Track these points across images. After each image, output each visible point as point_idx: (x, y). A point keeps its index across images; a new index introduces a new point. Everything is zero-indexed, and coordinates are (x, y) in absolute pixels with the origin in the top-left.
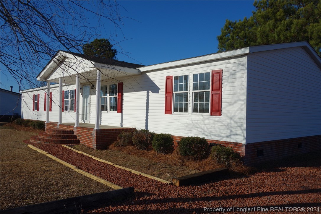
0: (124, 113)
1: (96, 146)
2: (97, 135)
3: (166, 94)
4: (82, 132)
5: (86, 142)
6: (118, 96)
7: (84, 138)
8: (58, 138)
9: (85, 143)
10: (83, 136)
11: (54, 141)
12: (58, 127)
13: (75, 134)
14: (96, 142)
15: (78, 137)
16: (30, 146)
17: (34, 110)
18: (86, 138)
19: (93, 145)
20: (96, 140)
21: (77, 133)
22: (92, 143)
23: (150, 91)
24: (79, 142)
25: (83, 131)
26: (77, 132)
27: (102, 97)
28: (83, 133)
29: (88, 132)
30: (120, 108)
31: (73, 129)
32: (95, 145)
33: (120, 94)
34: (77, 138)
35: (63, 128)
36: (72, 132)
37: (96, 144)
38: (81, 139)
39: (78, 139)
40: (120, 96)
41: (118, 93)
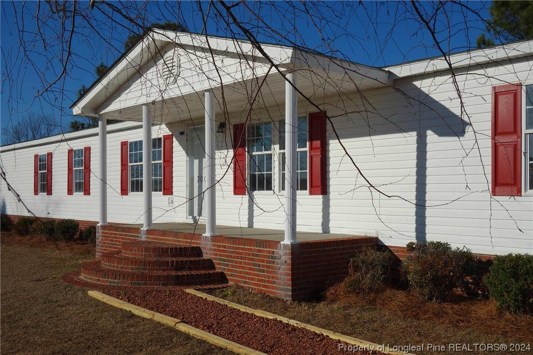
0: (332, 195)
1: (293, 291)
2: (292, 259)
3: (493, 139)
4: (232, 252)
5: (252, 279)
6: (311, 148)
7: (243, 268)
8: (164, 270)
9: (245, 283)
10: (236, 262)
11: (158, 278)
12: (143, 238)
13: (206, 257)
14: (292, 280)
15: (220, 264)
16: (94, 294)
17: (36, 193)
18: (251, 269)
19: (281, 289)
20: (292, 275)
21: (216, 255)
22: (274, 283)
23: (429, 133)
24: (222, 278)
25: (237, 248)
26: (215, 250)
27: (254, 153)
28: (238, 253)
29: (259, 251)
30: (318, 181)
31: (200, 244)
32: (287, 290)
33: (317, 143)
34: (214, 268)
35: (162, 239)
36: (198, 251)
37: (293, 285)
38: (229, 270)
39: (218, 270)
40: (316, 148)
41: (311, 140)
